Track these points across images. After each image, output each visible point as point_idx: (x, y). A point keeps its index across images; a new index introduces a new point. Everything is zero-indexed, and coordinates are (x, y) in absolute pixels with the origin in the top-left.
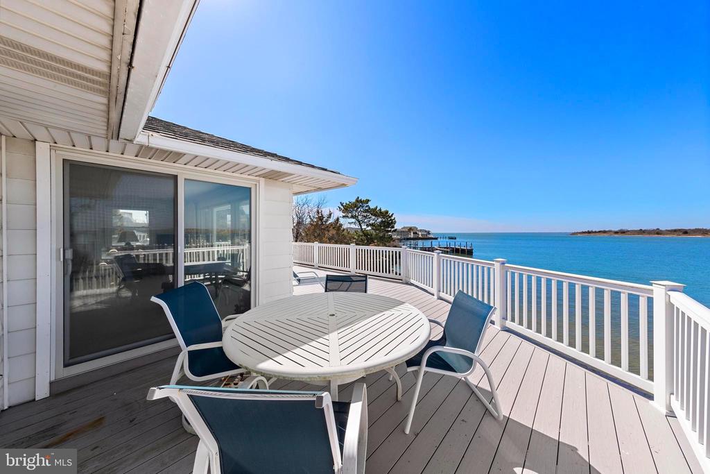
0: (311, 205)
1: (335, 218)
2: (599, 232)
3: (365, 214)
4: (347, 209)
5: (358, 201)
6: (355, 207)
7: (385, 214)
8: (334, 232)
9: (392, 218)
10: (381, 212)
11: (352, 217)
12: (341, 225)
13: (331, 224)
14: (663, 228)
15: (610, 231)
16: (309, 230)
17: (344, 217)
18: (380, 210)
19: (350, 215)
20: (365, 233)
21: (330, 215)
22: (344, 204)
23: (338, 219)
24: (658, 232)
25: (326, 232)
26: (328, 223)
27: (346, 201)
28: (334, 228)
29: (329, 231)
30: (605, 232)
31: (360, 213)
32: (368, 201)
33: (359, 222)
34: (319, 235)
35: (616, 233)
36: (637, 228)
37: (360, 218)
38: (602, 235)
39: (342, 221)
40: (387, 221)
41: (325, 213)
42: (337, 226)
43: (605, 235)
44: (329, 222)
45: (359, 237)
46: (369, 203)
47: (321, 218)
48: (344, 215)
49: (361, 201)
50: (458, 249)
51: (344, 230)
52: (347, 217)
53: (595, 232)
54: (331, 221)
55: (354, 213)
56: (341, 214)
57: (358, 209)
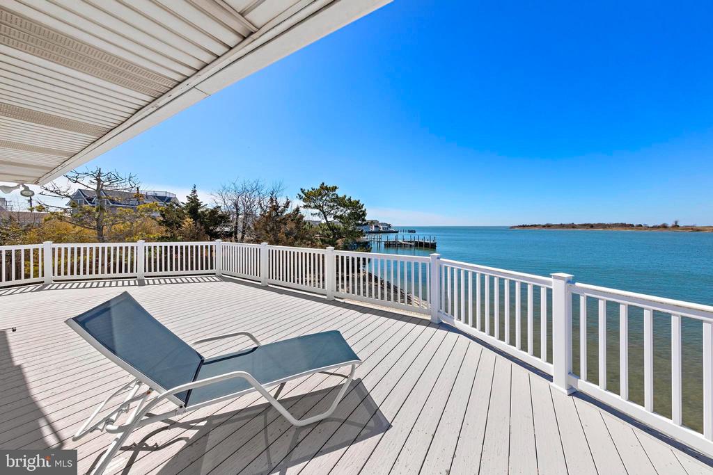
0: (263, 192)
1: (294, 207)
2: (532, 226)
3: (332, 204)
4: (310, 197)
5: (323, 187)
6: (320, 195)
7: (355, 205)
8: (293, 226)
9: (363, 209)
10: (350, 202)
11: (316, 207)
12: (302, 217)
13: (289, 216)
14: (576, 223)
15: (539, 225)
16: (259, 222)
17: (305, 207)
18: (350, 199)
19: (312, 205)
20: (331, 226)
21: (288, 204)
22: (306, 191)
23: (297, 210)
24: (573, 226)
25: (283, 226)
26: (285, 214)
27: (308, 188)
28: (292, 220)
29: (285, 224)
30: (535, 226)
31: (324, 201)
32: (335, 188)
33: (324, 213)
34: (272, 229)
35: (544, 226)
36: (559, 223)
37: (325, 207)
38: (533, 229)
39: (303, 211)
40: (357, 213)
41: (281, 202)
42: (296, 217)
43: (536, 229)
44: (287, 212)
45: (323, 231)
46: (337, 190)
47: (275, 208)
48: (305, 204)
49: (327, 188)
50: (422, 243)
51: (305, 223)
52: (310, 207)
53: (528, 226)
54: (289, 211)
55: (318, 203)
56: (302, 203)
57: (322, 197)
